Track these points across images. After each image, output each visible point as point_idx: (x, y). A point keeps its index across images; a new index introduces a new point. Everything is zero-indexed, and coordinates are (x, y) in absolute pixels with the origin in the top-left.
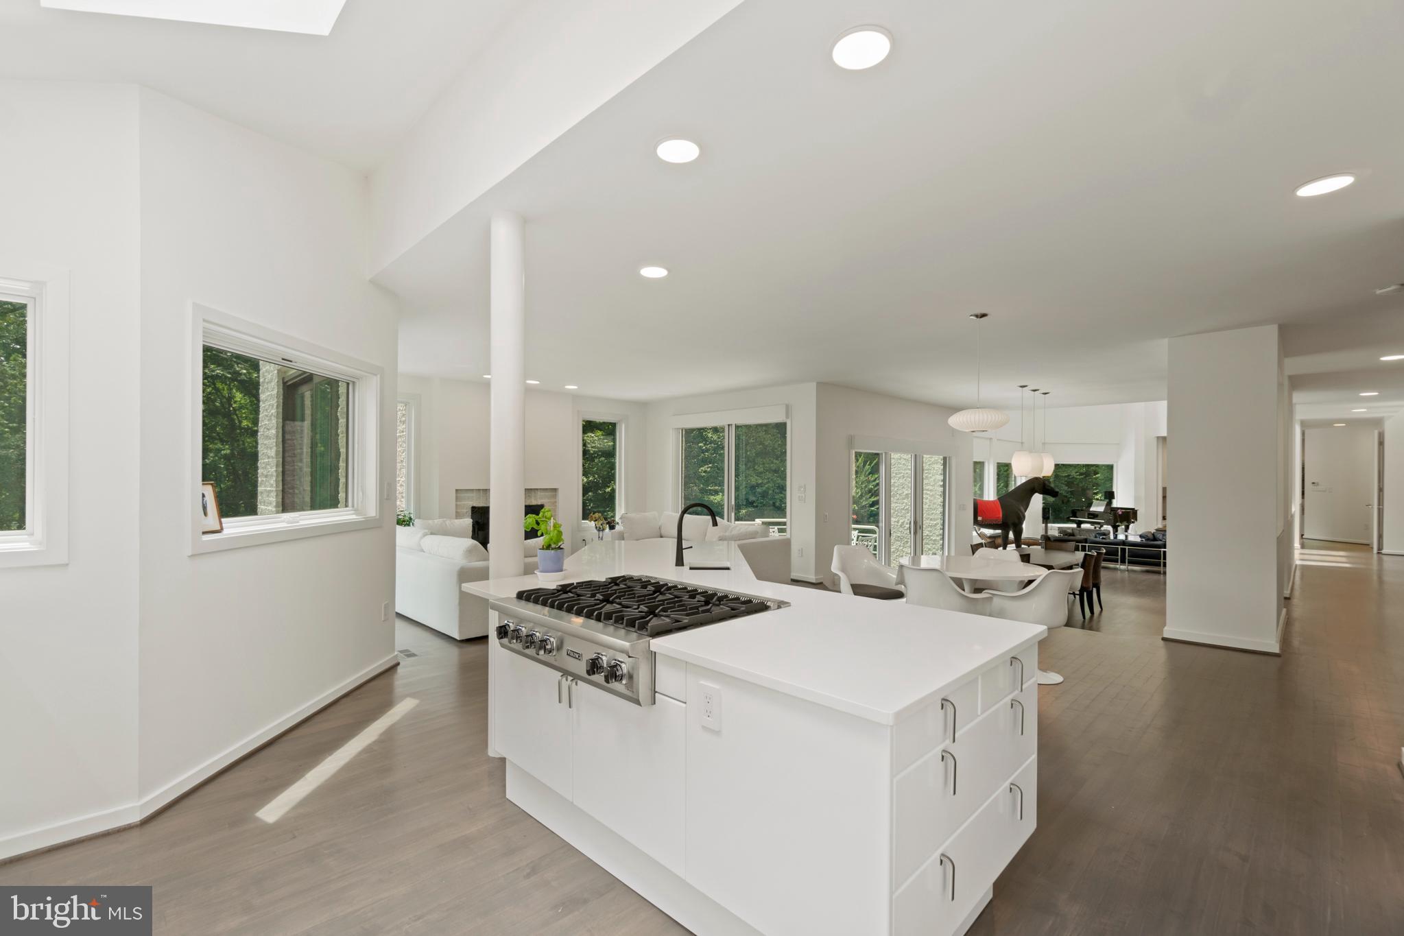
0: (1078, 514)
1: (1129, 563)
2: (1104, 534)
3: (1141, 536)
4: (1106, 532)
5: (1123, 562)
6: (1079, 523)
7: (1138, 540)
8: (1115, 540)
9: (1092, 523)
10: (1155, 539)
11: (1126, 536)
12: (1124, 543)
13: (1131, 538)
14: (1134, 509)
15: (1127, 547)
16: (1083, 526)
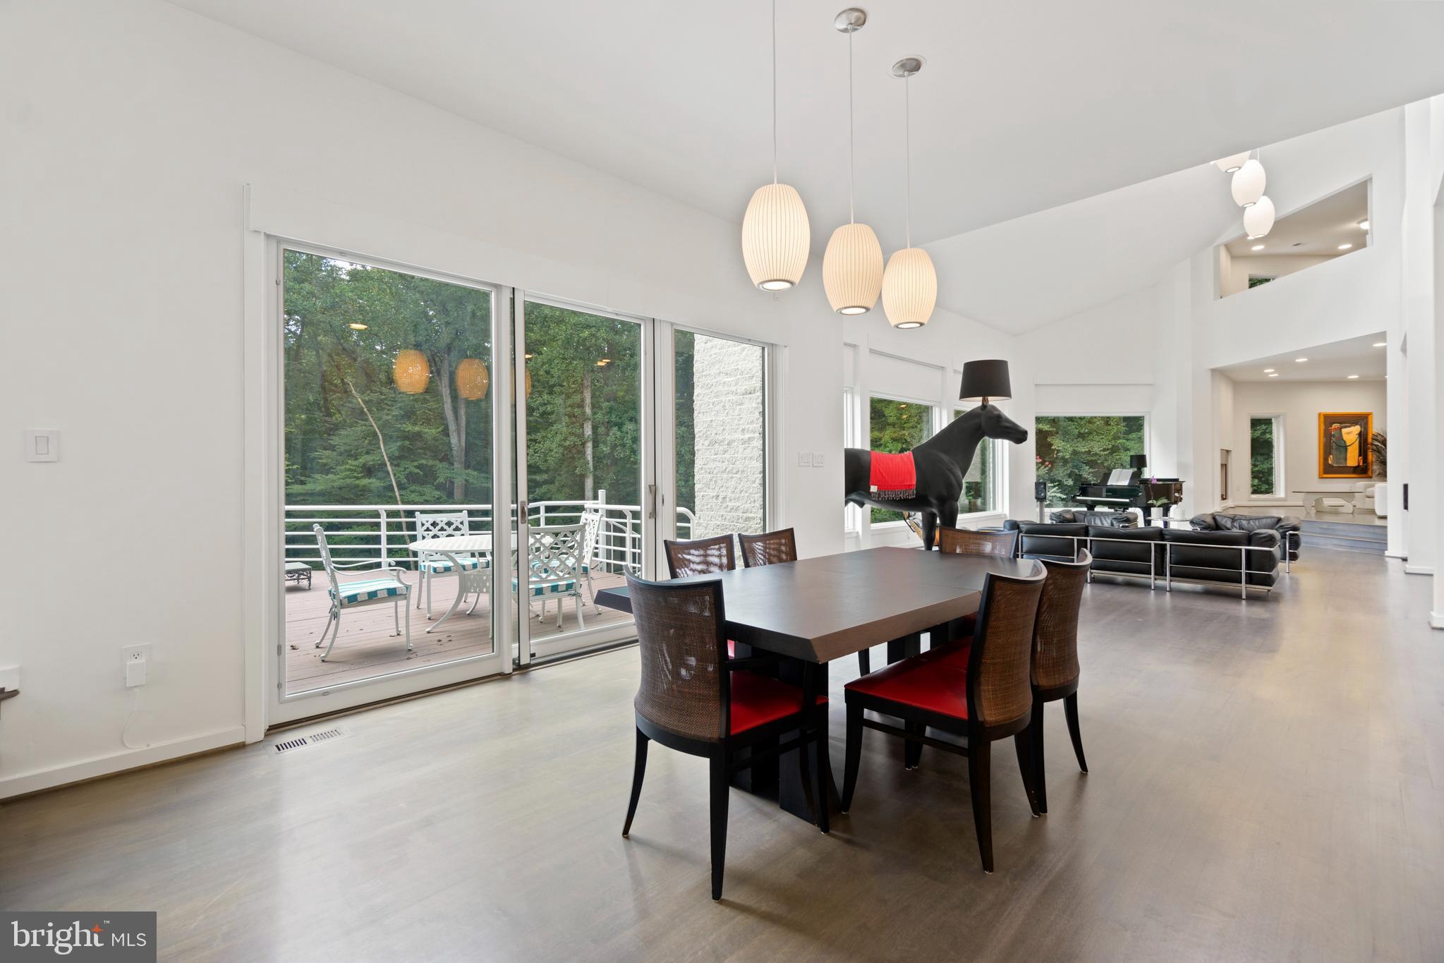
0: (1090, 490)
1: (1171, 575)
2: (1128, 520)
3: (1192, 522)
4: (1131, 517)
5: (1160, 572)
6: (1091, 506)
7: (1188, 527)
8: (1148, 529)
9: (1110, 505)
10: (1217, 526)
11: (1166, 524)
12: (1160, 534)
13: (1173, 526)
14: (1176, 480)
15: (1168, 544)
16: (1098, 509)
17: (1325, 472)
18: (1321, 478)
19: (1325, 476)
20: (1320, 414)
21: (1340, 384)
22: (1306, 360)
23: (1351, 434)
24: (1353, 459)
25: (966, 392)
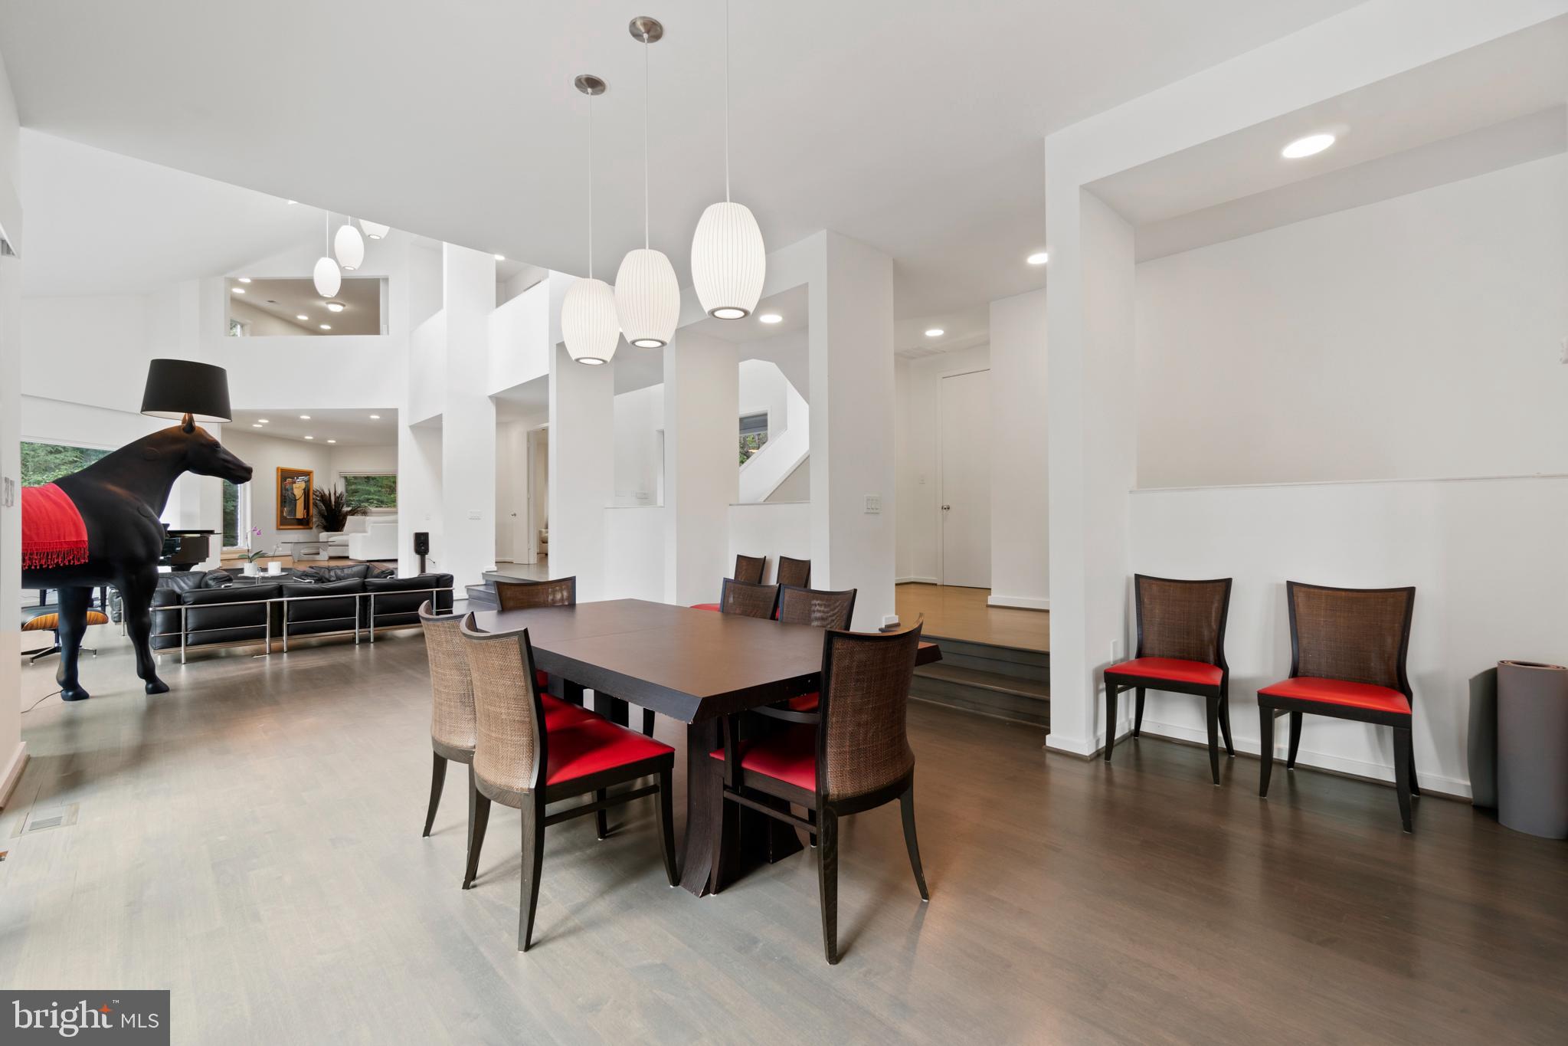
17: (281, 524)
18: (278, 529)
19: (282, 527)
20: (278, 469)
21: (296, 442)
22: (309, 418)
23: (298, 489)
24: (300, 513)
25: (155, 401)
